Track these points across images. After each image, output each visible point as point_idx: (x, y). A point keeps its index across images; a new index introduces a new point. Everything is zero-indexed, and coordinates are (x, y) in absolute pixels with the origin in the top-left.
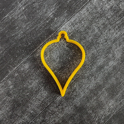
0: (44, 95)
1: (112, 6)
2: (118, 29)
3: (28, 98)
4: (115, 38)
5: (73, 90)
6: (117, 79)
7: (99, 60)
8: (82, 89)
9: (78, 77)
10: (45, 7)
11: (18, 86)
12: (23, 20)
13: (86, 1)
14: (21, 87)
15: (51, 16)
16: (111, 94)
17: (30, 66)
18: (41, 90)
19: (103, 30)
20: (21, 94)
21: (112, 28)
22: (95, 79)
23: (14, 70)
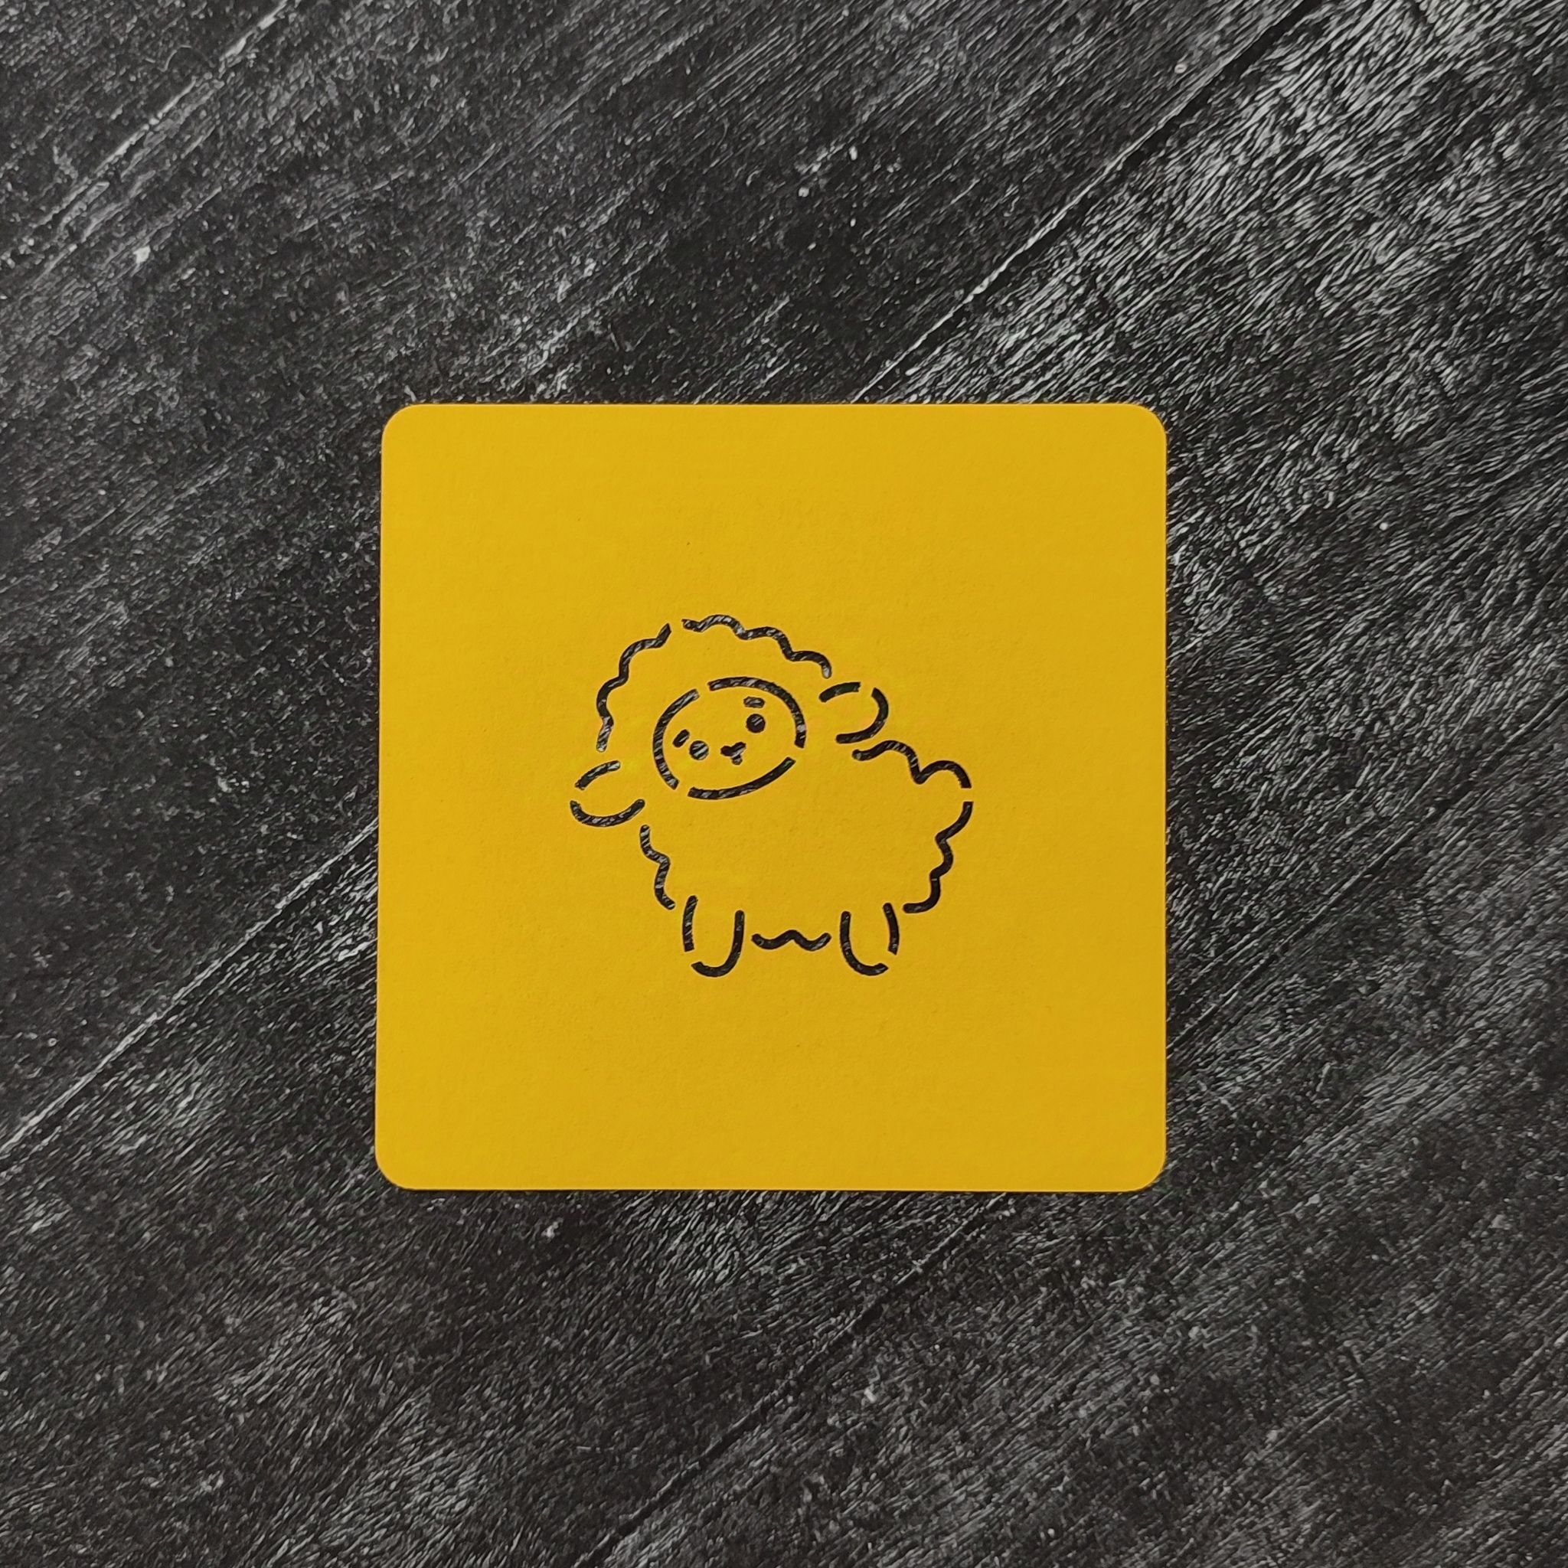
0: (436, 1505)
1: (1463, 260)
2: (1529, 600)
3: (213, 1540)
4: (1480, 723)
5: (837, 1449)
6: (1459, 1306)
7: (1219, 1044)
8: (964, 1438)
9: (918, 1266)
10: (457, 236)
11: (68, 1370)
12: (131, 433)
13: (1082, 173)
14: (107, 1385)
15: (545, 375)
16: (1363, 1508)
17: (232, 1104)
18: (396, 1431)
19: (1307, 610)
20: (109, 1487)
21: (1437, 580)
22: (1158, 1298)
23: (15, 1157)
